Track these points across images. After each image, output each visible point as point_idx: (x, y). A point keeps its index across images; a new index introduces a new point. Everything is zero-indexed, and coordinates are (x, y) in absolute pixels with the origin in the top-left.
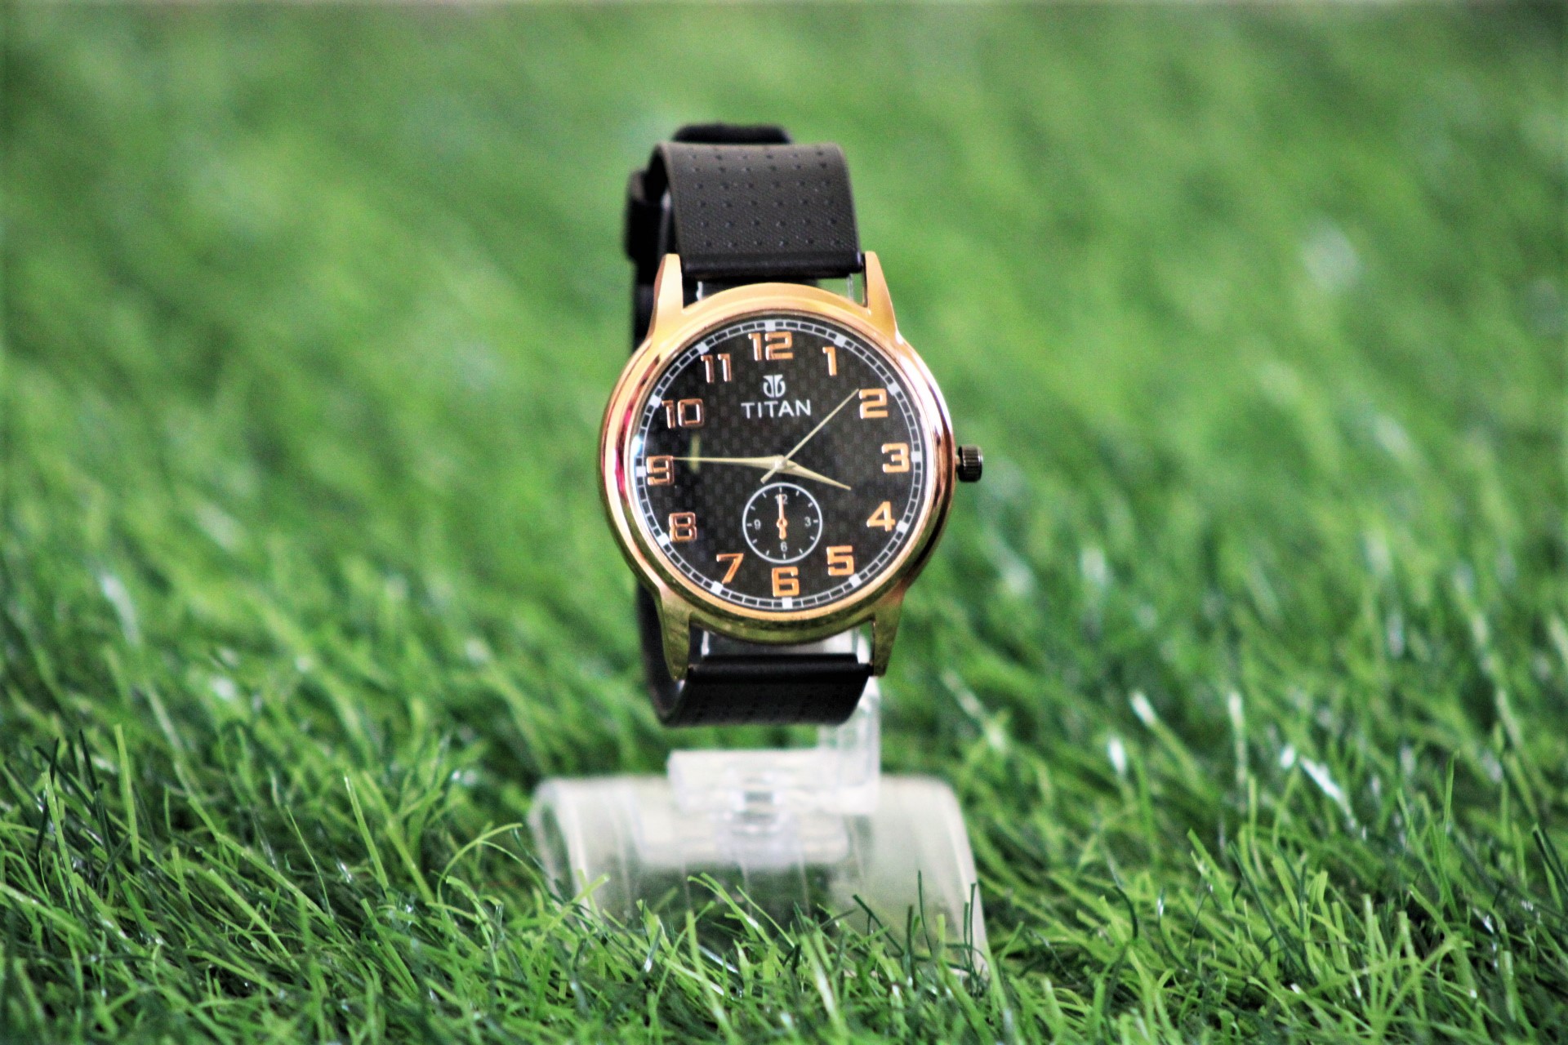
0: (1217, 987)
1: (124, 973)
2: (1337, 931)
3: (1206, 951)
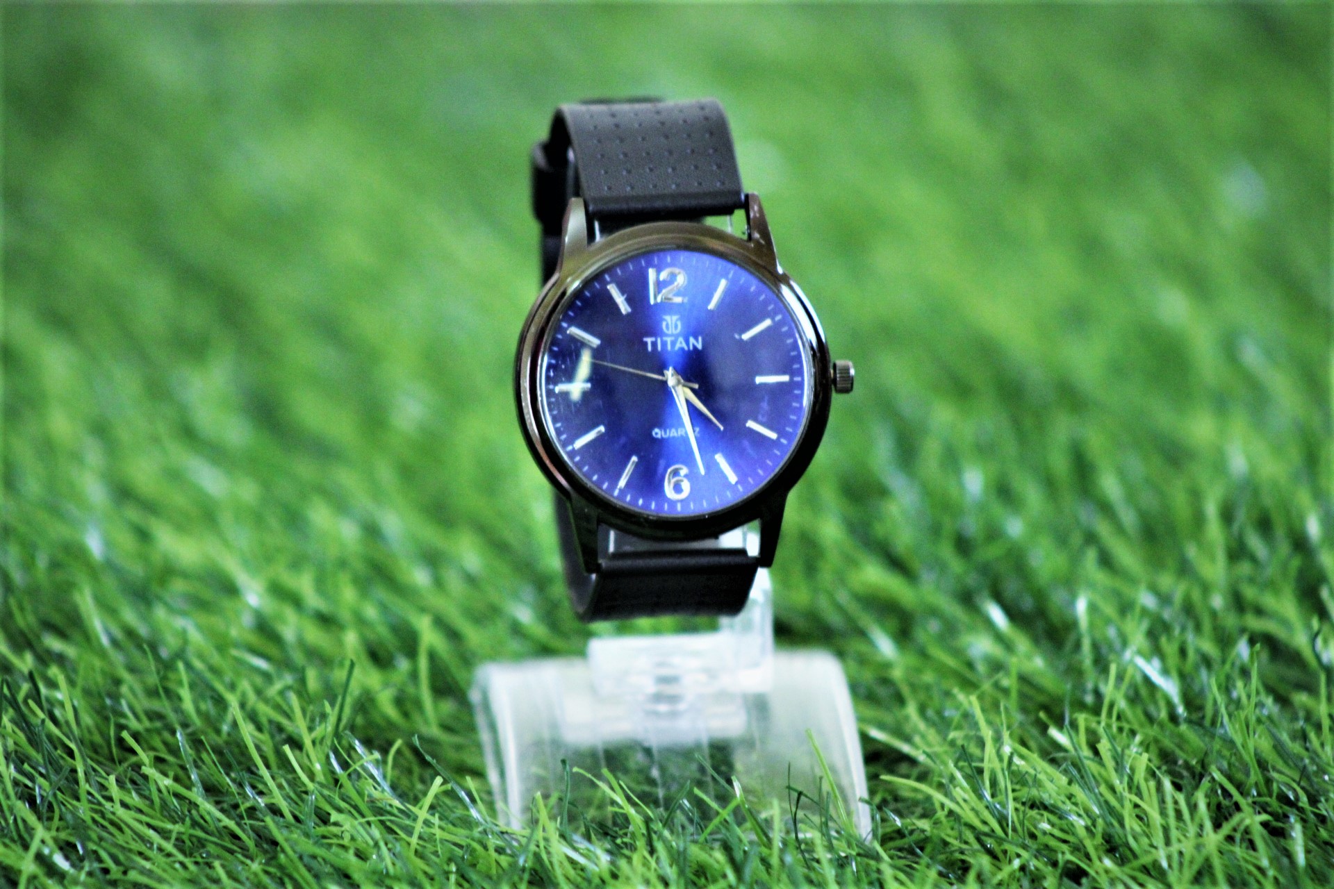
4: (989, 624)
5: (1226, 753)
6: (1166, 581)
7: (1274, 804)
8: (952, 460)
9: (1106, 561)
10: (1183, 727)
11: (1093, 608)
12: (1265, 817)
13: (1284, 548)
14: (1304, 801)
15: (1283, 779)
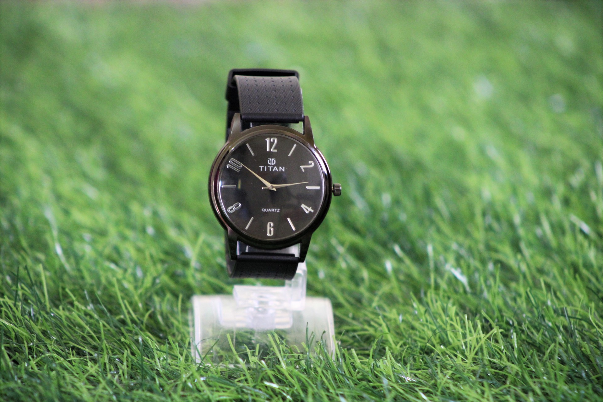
0: (416, 347)
1: (43, 348)
2: (458, 327)
3: (415, 335)
4: (394, 253)
5: (486, 305)
6: (461, 238)
7: (504, 325)
8: (378, 191)
9: (439, 231)
10: (469, 296)
11: (434, 249)
12: (501, 330)
13: (505, 226)
14: (516, 324)
15: (508, 315)
